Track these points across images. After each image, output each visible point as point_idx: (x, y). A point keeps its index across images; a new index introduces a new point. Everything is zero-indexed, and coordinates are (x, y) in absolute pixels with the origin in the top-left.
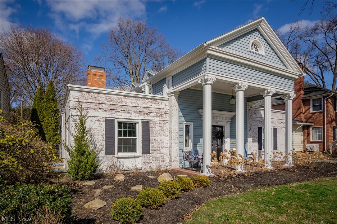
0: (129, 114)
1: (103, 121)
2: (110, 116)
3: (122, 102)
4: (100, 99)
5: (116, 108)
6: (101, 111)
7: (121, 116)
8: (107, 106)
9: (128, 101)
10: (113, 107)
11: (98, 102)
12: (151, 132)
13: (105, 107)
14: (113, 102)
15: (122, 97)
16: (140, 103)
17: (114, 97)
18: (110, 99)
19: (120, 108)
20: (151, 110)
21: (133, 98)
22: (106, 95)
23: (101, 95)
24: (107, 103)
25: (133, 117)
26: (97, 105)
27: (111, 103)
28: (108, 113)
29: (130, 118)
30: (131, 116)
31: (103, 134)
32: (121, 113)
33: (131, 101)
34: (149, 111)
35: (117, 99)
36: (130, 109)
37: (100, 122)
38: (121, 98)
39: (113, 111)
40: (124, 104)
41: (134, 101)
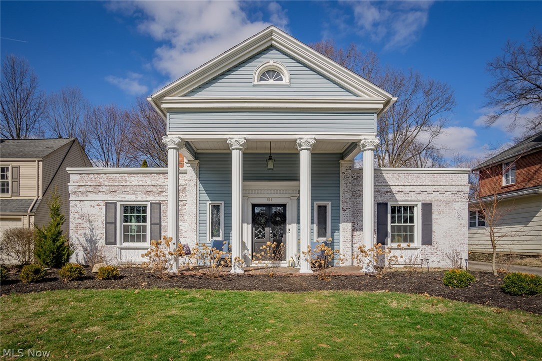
0: (134, 196)
1: (104, 205)
2: (111, 199)
3: (126, 181)
4: (101, 180)
5: (118, 190)
6: (101, 193)
7: (125, 198)
8: (108, 188)
9: (133, 179)
10: (114, 188)
11: (98, 184)
12: (164, 216)
13: (105, 188)
14: (116, 182)
15: (126, 175)
16: (149, 180)
17: (116, 176)
18: (112, 179)
19: (122, 189)
20: (164, 188)
21: (139, 175)
22: (107, 175)
23: (102, 175)
24: (107, 183)
25: (139, 199)
26: (97, 187)
27: (112, 184)
28: (109, 195)
29: (135, 199)
30: (136, 198)
31: (103, 220)
32: (125, 194)
33: (137, 178)
34: (160, 190)
35: (120, 178)
36: (135, 188)
37: (100, 207)
38: (125, 177)
39: (114, 193)
40: (128, 183)
41: (140, 179)
